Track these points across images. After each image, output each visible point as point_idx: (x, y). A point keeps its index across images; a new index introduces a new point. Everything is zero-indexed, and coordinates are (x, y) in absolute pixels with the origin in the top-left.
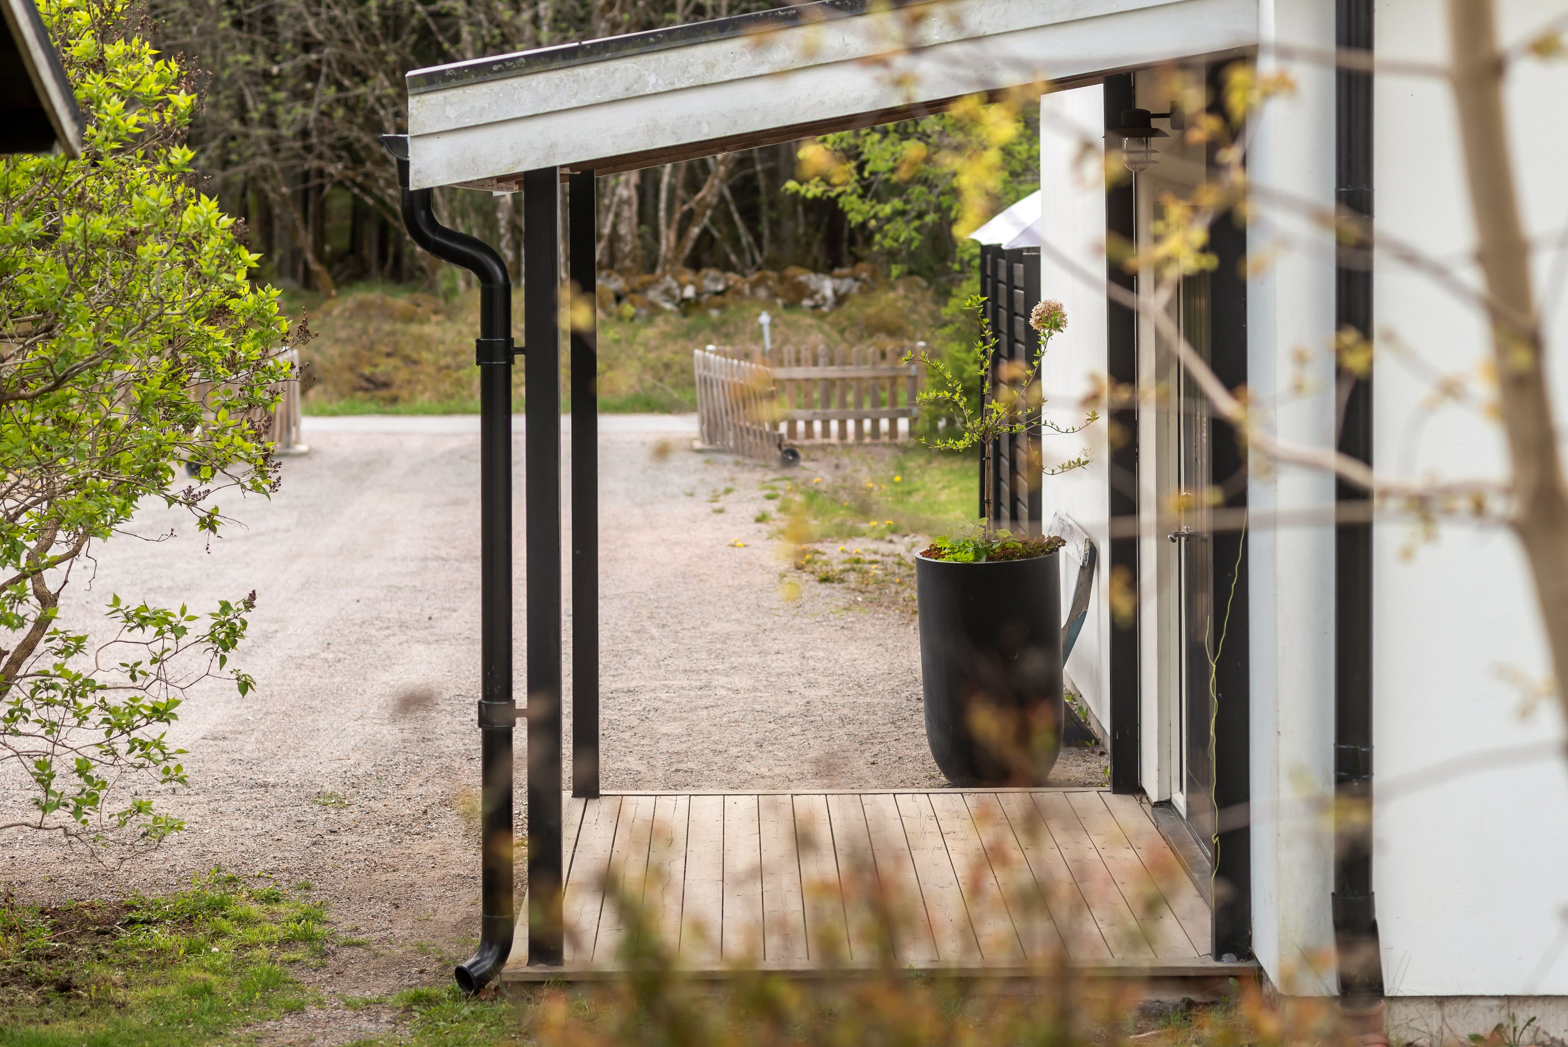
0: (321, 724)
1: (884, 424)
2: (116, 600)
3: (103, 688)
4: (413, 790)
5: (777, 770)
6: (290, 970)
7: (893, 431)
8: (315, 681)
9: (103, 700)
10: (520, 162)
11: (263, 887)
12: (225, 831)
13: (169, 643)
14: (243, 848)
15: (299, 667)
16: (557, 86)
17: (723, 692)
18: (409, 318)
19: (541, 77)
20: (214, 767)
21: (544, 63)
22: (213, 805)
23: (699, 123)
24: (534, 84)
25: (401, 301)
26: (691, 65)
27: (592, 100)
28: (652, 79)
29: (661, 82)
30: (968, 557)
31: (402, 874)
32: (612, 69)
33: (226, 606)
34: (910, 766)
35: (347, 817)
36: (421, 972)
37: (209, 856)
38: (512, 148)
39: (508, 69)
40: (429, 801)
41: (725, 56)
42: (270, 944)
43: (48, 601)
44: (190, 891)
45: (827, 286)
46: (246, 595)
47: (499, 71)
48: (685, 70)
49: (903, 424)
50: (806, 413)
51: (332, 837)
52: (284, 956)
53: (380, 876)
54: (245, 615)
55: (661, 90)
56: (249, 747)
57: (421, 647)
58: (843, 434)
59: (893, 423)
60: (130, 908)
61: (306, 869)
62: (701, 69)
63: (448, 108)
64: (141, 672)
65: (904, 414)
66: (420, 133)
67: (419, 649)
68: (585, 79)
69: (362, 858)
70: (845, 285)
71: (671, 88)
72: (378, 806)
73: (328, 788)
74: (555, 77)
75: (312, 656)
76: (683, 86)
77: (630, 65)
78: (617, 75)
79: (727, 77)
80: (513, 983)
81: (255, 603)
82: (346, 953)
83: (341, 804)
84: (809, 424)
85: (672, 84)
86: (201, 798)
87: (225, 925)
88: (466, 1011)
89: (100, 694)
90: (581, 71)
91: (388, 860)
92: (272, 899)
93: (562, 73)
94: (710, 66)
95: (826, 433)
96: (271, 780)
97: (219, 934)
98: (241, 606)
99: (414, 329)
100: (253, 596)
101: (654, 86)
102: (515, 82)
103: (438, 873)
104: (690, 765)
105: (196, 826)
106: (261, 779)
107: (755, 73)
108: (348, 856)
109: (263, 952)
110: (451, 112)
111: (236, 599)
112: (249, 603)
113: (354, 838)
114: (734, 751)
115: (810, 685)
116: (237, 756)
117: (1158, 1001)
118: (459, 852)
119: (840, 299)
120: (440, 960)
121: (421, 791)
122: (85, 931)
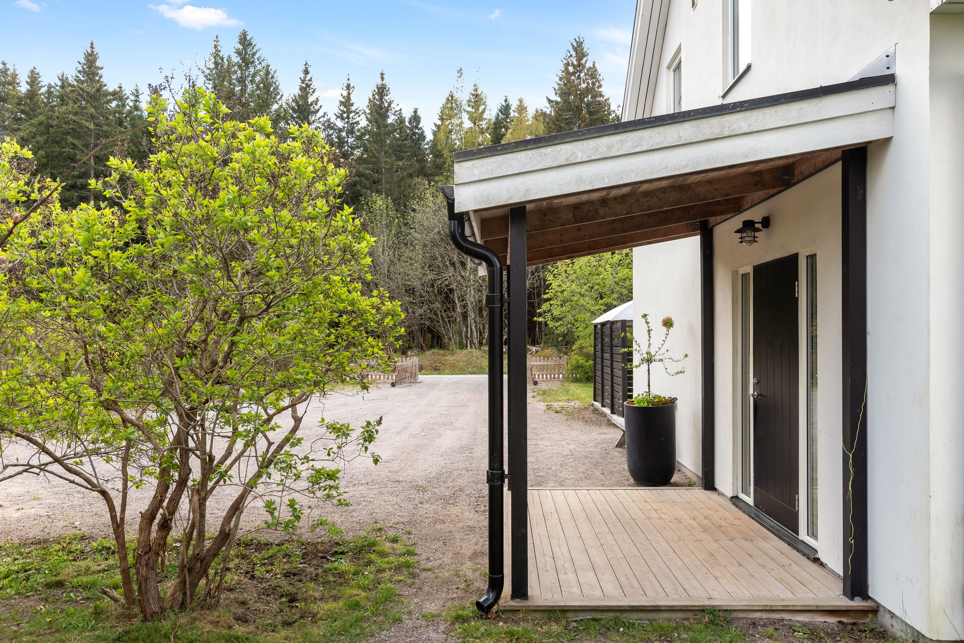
0: (419, 457)
1: (556, 376)
2: (323, 420)
3: (313, 460)
4: (450, 484)
5: (572, 476)
6: (397, 586)
7: (559, 377)
8: (418, 442)
9: (313, 466)
10: (511, 198)
11: (391, 534)
12: (382, 503)
13: (344, 440)
14: (387, 511)
15: (414, 437)
16: (531, 158)
17: (542, 446)
18: (443, 355)
19: (523, 154)
20: (383, 473)
21: (524, 146)
22: (380, 490)
23: (603, 178)
24: (519, 157)
25: (442, 352)
26: (600, 147)
27: (549, 165)
28: (580, 155)
29: (584, 156)
30: (642, 405)
31: (447, 524)
32: (559, 149)
33: (369, 423)
34: (616, 475)
35: (427, 495)
36: (457, 588)
37: (374, 515)
38: (507, 191)
39: (506, 149)
40: (455, 489)
41: (618, 142)
42: (390, 569)
43: (298, 420)
44: (363, 533)
45: (534, 349)
46: (378, 418)
47: (501, 150)
48: (597, 150)
49: (561, 376)
50: (538, 373)
51: (421, 505)
52: (396, 578)
53: (438, 527)
54: (377, 428)
55: (585, 160)
56: (396, 465)
57: (449, 431)
58: (547, 378)
59: (559, 375)
60: (338, 544)
61: (409, 522)
62: (605, 149)
63: (475, 169)
64: (333, 452)
65: (561, 373)
66: (460, 182)
67: (449, 432)
68: (545, 154)
69: (432, 516)
70: (538, 349)
71: (589, 159)
72: (437, 491)
73: (420, 483)
74: (530, 153)
75: (418, 434)
76: (596, 158)
77: (568, 147)
78: (562, 152)
79: (619, 154)
80: (504, 610)
81: (382, 422)
82: (424, 575)
83: (424, 490)
84: (539, 375)
85: (590, 157)
86: (376, 486)
87: (373, 556)
88: (482, 629)
89: (311, 463)
90: (543, 150)
91: (441, 517)
92: (395, 540)
93: (533, 151)
94: (610, 148)
95: (543, 378)
96: (401, 479)
97: (370, 563)
98: (375, 423)
99: (445, 358)
100: (381, 418)
101: (581, 158)
102: (509, 156)
103: (460, 525)
104: (541, 474)
105: (372, 499)
106: (398, 478)
107: (633, 151)
108: (427, 515)
109: (387, 575)
110: (476, 171)
111: (373, 420)
112: (379, 422)
113: (429, 506)
114: (554, 468)
115: (568, 444)
116: (391, 469)
117: (825, 622)
118: (467, 513)
119: (537, 352)
120: (466, 581)
121: (452, 484)
122: (316, 556)
